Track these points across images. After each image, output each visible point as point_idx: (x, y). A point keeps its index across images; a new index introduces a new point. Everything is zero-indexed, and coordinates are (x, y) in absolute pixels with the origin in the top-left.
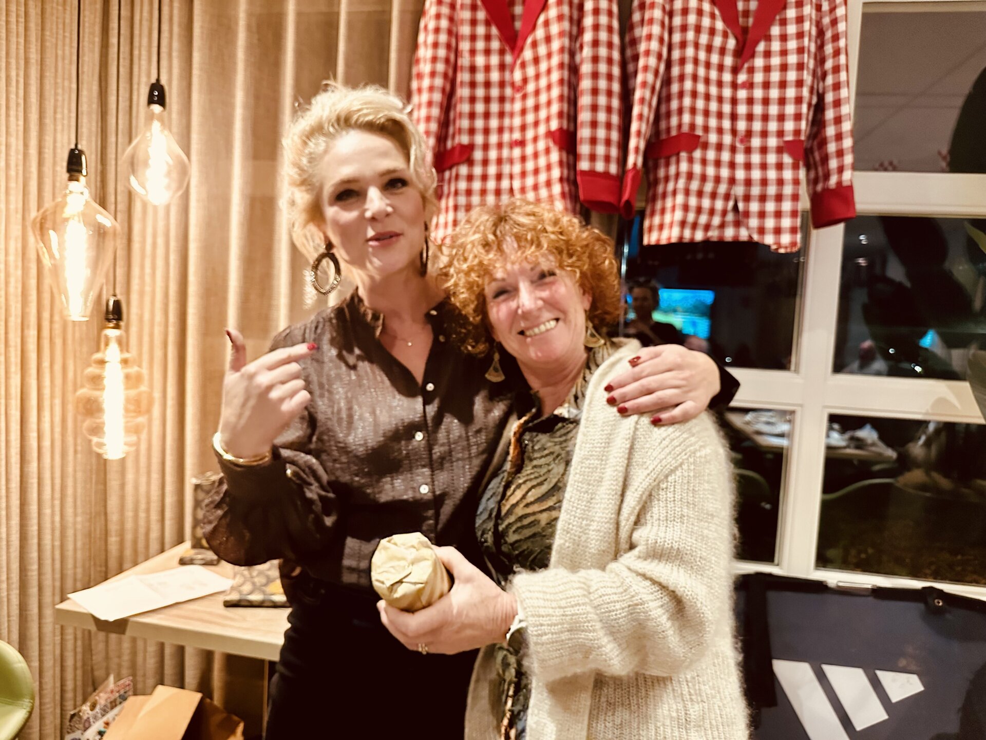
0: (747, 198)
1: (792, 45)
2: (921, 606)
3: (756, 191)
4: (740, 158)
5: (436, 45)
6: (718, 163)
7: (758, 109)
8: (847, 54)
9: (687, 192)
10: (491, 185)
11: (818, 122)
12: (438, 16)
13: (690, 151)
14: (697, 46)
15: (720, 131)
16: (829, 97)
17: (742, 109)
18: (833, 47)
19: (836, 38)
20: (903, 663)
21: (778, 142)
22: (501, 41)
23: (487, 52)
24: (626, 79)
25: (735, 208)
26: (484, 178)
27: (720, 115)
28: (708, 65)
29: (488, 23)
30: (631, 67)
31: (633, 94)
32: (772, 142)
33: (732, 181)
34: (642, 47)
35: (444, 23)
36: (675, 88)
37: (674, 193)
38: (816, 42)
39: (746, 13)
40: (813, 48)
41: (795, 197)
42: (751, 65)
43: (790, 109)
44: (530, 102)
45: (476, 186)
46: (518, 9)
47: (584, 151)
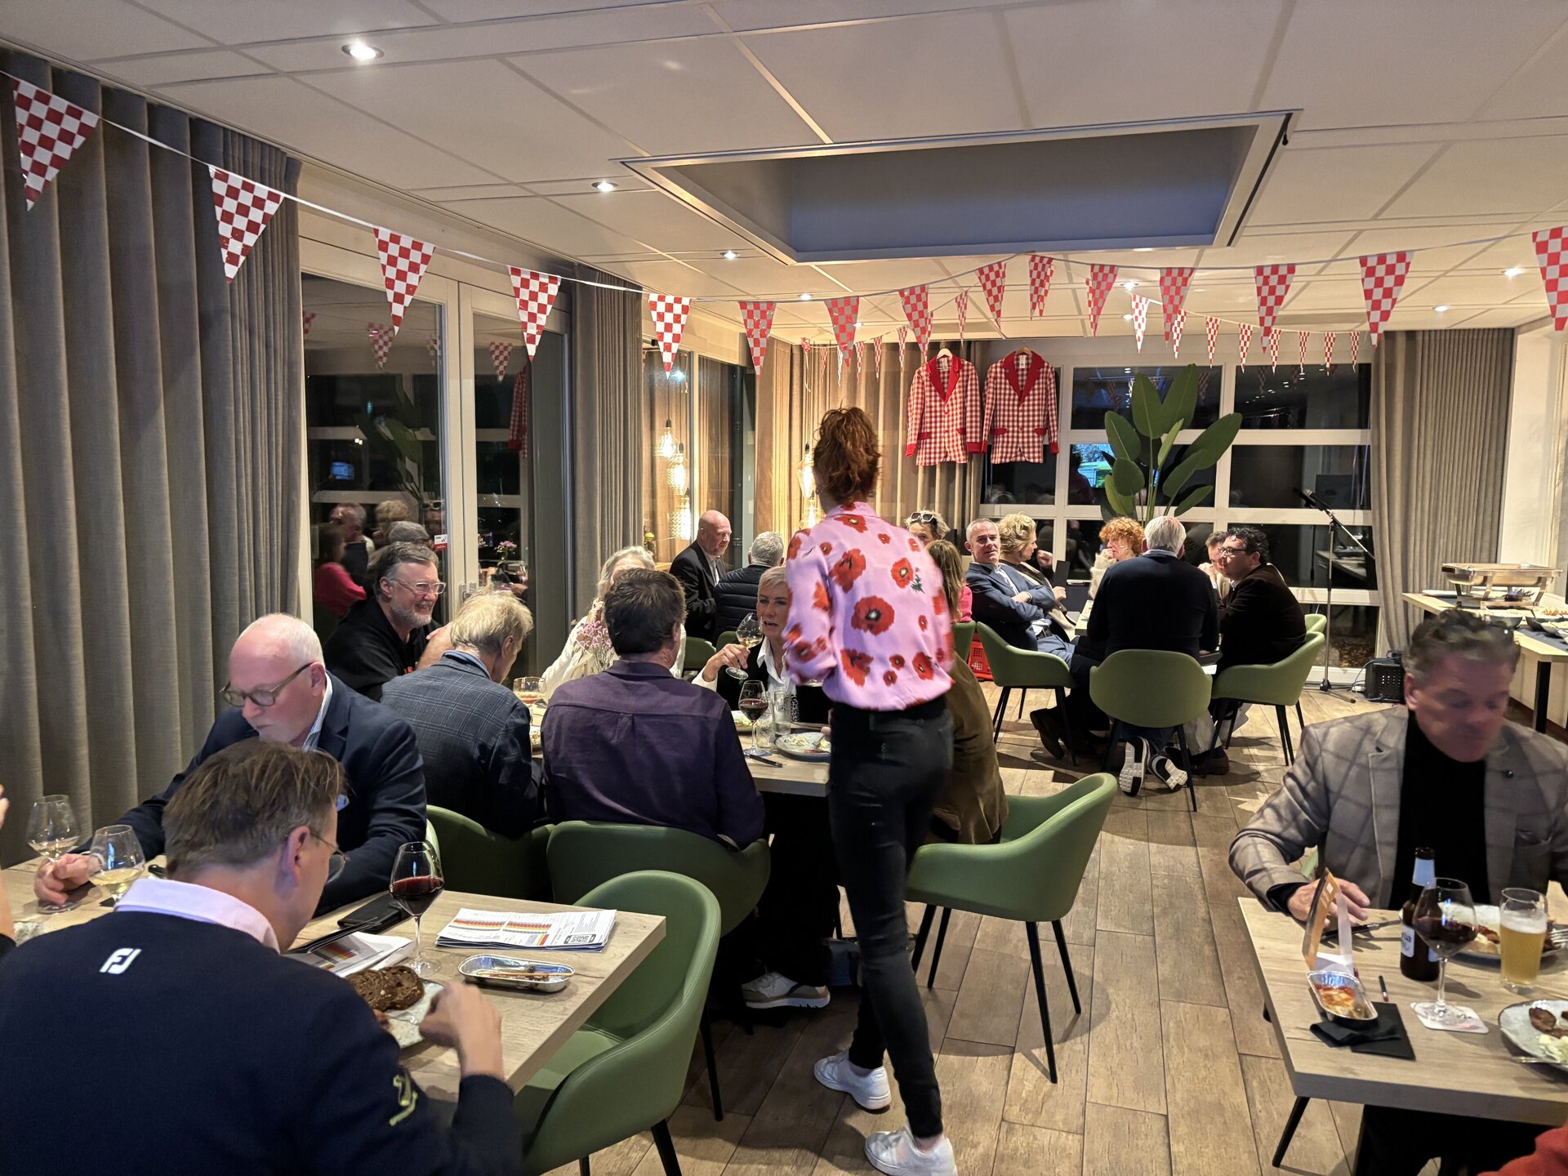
0: (1023, 447)
3: (1026, 445)
4: (1020, 435)
5: (917, 398)
6: (1013, 437)
7: (1026, 419)
9: (1003, 447)
10: (938, 445)
12: (918, 388)
13: (1004, 433)
14: (1005, 399)
15: (1013, 426)
17: (1021, 419)
22: (940, 397)
23: (936, 401)
25: (1020, 451)
26: (935, 443)
27: (1013, 421)
28: (1009, 405)
29: (935, 391)
32: (1031, 429)
33: (1018, 442)
35: (920, 392)
36: (998, 413)
37: (999, 447)
39: (1022, 386)
42: (1023, 404)
43: (1036, 418)
44: (951, 418)
45: (933, 446)
46: (946, 386)
47: (968, 435)
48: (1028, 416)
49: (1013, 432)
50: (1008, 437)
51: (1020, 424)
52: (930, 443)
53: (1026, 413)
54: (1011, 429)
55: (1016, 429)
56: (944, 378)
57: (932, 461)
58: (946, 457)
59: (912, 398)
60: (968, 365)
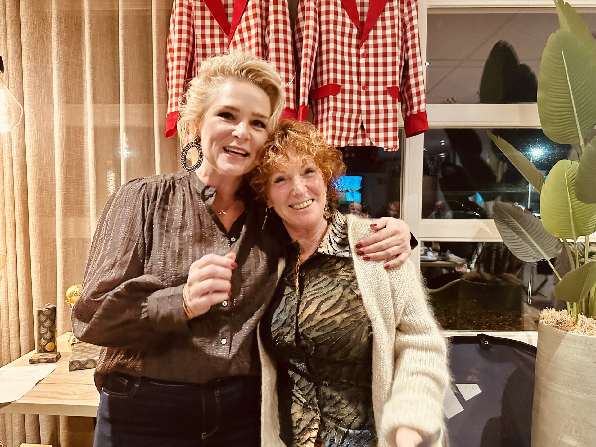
0: (368, 121)
1: (389, 32)
2: (478, 345)
3: (373, 117)
4: (363, 98)
5: (180, 32)
6: (351, 102)
7: (372, 69)
8: (419, 38)
9: (334, 119)
11: (405, 77)
12: (181, 14)
13: (335, 94)
14: (335, 33)
15: (351, 82)
16: (411, 62)
17: (363, 69)
18: (411, 34)
19: (412, 28)
20: (469, 378)
21: (384, 88)
22: (220, 29)
24: (296, 52)
25: (362, 126)
27: (351, 73)
28: (342, 44)
29: (211, 18)
30: (298, 45)
31: (301, 61)
32: (381, 88)
34: (304, 33)
35: (185, 18)
36: (324, 57)
37: (327, 119)
38: (402, 31)
39: (363, 14)
40: (400, 34)
41: (395, 120)
42: (367, 44)
43: (390, 69)
48: (376, 65)
49: (351, 92)
51: (363, 79)
53: (372, 60)
54: (347, 87)
55: (355, 87)
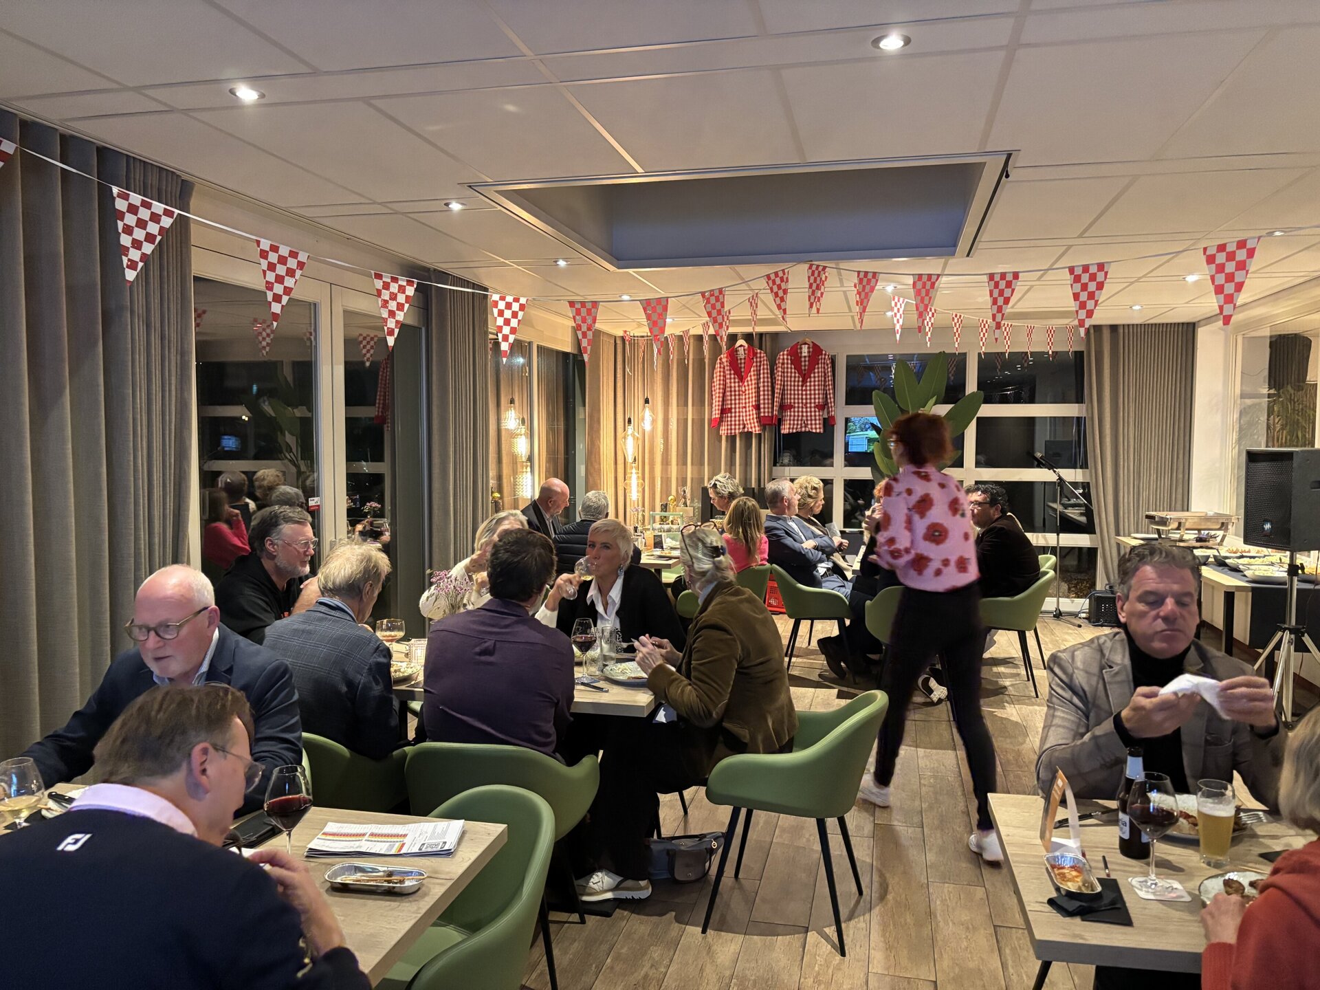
3: (809, 418)
4: (804, 410)
5: (719, 380)
6: (798, 412)
7: (808, 397)
9: (791, 420)
12: (720, 372)
14: (791, 381)
15: (798, 403)
17: (804, 397)
18: (829, 379)
21: (814, 405)
22: (738, 379)
25: (804, 423)
27: (798, 399)
28: (794, 386)
29: (734, 374)
35: (722, 374)
36: (786, 392)
37: (787, 420)
39: (805, 370)
41: (819, 419)
42: (806, 385)
43: (817, 396)
44: (747, 396)
45: (733, 419)
46: (743, 370)
47: (762, 410)
48: (810, 394)
49: (798, 407)
50: (794, 412)
51: (804, 401)
52: (731, 417)
53: (808, 392)
54: (796, 405)
55: (800, 405)
56: (741, 363)
57: (733, 431)
58: (744, 428)
59: (715, 380)
60: (760, 353)
